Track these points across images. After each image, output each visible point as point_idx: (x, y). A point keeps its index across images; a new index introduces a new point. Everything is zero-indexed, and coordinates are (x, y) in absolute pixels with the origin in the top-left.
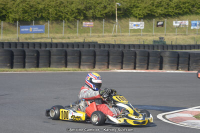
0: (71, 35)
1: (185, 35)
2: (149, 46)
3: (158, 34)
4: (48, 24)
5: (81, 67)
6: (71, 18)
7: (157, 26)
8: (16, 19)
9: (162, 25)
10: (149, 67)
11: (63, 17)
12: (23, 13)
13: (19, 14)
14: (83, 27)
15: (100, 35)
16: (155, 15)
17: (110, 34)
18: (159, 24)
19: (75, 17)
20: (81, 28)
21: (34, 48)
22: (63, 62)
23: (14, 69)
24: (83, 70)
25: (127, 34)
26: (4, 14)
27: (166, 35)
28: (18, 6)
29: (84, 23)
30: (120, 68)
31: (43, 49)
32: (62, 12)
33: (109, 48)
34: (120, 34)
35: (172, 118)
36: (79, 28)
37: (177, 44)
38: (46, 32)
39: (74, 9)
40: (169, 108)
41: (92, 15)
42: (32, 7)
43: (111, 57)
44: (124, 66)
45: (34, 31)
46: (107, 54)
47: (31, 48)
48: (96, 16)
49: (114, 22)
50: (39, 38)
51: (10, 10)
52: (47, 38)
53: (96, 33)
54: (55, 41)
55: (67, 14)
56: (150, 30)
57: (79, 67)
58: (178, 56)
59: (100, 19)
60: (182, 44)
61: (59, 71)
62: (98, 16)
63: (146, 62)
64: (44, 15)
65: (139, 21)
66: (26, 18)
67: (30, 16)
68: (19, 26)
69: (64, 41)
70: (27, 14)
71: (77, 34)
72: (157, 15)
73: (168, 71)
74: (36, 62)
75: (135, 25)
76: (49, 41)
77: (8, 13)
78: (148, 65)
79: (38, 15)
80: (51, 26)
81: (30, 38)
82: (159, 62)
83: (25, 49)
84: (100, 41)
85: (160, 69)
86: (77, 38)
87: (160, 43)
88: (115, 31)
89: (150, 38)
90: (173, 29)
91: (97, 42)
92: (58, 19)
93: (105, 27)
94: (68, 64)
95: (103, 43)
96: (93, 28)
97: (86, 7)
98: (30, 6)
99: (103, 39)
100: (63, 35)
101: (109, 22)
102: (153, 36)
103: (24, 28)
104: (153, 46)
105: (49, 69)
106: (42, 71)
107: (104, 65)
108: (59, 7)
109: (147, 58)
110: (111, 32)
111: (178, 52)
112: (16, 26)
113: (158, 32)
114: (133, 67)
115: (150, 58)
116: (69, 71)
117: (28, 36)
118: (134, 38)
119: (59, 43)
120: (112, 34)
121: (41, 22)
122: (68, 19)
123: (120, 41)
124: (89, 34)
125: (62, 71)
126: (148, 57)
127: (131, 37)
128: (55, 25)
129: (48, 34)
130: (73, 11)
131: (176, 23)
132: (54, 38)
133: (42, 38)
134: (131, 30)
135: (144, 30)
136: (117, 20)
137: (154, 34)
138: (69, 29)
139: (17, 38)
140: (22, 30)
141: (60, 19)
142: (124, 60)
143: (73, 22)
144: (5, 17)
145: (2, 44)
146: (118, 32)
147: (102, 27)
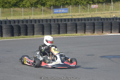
4: (70, 7)
8: (51, 5)
11: (80, 3)
13: (53, 2)
14: (92, 8)
15: (102, 12)
17: (108, 12)
19: (87, 2)
22: (75, 30)
25: (118, 11)
26: (44, 2)
29: (92, 6)
34: (115, 11)
36: (89, 8)
38: (69, 12)
43: (104, 26)
44: (112, 31)
45: (62, 11)
46: (101, 24)
48: (99, 1)
49: (111, 4)
50: (65, 16)
52: (70, 16)
53: (100, 11)
59: (102, 3)
61: (72, 36)
62: (101, 1)
64: (68, 2)
66: (58, 4)
67: (60, 3)
68: (53, 9)
69: (80, 17)
70: (58, 2)
71: (88, 13)
74: (58, 30)
77: (46, 1)
79: (64, 2)
80: (72, 8)
81: (60, 16)
84: (102, 16)
88: (111, 10)
91: (100, 17)
92: (77, 4)
93: (105, 7)
94: (78, 31)
95: (104, 17)
96: (98, 9)
99: (104, 15)
100: (79, 14)
101: (107, 4)
103: (56, 10)
105: (66, 34)
106: (61, 36)
107: (100, 31)
110: (109, 11)
112: (51, 9)
114: (118, 32)
116: (78, 35)
117: (58, 15)
120: (110, 12)
121: (66, 6)
122: (83, 4)
124: (95, 12)
125: (73, 36)
128: (75, 7)
129: (71, 13)
132: (74, 16)
138: (83, 9)
140: (55, 11)
141: (78, 4)
142: (112, 27)
143: (86, 5)
144: (44, 4)
145: (42, 20)
146: (113, 10)
147: (103, 8)
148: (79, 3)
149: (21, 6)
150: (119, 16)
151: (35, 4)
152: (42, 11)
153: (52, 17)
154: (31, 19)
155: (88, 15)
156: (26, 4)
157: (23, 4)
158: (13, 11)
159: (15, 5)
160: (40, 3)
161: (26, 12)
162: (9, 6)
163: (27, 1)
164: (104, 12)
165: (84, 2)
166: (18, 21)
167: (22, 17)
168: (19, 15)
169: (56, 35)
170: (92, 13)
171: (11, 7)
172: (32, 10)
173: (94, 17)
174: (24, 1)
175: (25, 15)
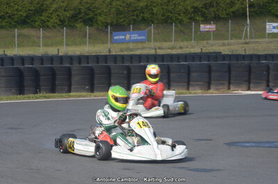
0: (182, 44)
4: (152, 29)
5: (191, 88)
6: (186, 20)
8: (107, 23)
11: (174, 19)
12: (117, 14)
13: (112, 15)
14: (201, 32)
15: (226, 42)
17: (239, 41)
19: (191, 18)
22: (164, 81)
23: (96, 94)
24: (193, 92)
25: (263, 40)
26: (90, 16)
28: (111, 4)
29: (202, 26)
30: (247, 88)
32: (171, 12)
34: (254, 40)
36: (196, 32)
38: (149, 40)
39: (189, 8)
41: (213, 15)
42: (129, 5)
43: (233, 73)
44: (252, 85)
45: (132, 38)
48: (219, 16)
49: (244, 24)
50: (138, 49)
51: (99, 11)
52: (150, 48)
53: (219, 40)
54: (160, 52)
55: (179, 15)
57: (188, 89)
59: (225, 20)
62: (222, 16)
64: (146, 16)
66: (122, 20)
67: (127, 18)
68: (111, 33)
69: (174, 52)
70: (123, 15)
71: (193, 42)
74: (126, 82)
75: (274, 28)
76: (153, 52)
77: (96, 15)
79: (137, 16)
80: (156, 31)
81: (127, 49)
84: (225, 50)
88: (246, 36)
91: (221, 53)
92: (166, 21)
93: (232, 30)
94: (172, 84)
95: (229, 53)
96: (215, 33)
97: (205, 5)
98: (127, 4)
99: (229, 47)
100: (172, 44)
101: (237, 23)
103: (119, 35)
107: (223, 84)
108: (167, 6)
110: (240, 38)
112: (107, 33)
114: (265, 87)
120: (242, 41)
121: (142, 26)
123: (254, 49)
124: (209, 42)
127: (270, 45)
128: (161, 29)
129: (152, 43)
130: (187, 10)
132: (159, 48)
134: (269, 34)
136: (248, 20)
140: (115, 38)
141: (170, 21)
142: (251, 77)
143: (187, 25)
144: (92, 21)
145: (87, 57)
146: (250, 38)
147: (228, 31)
148: (171, 18)
149: (37, 23)
150: (264, 50)
151: (69, 21)
152: (86, 37)
153: (110, 51)
154: (60, 54)
155: (193, 47)
156: (48, 21)
157: (42, 20)
158: (19, 36)
159: (24, 22)
160: (81, 18)
161: (49, 37)
162: (11, 23)
163: (52, 14)
164: (229, 41)
165: (184, 19)
166: (32, 59)
167: (39, 51)
168: (33, 46)
170: (202, 42)
171: (15, 27)
172: (63, 35)
173: (207, 53)
174: (44, 14)
175: (46, 45)
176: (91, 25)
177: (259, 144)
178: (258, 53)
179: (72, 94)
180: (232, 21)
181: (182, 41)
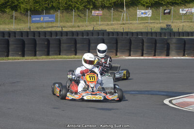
0: (81, 23)
1: (191, 22)
2: (156, 33)
3: (165, 21)
4: (59, 14)
6: (81, 7)
7: (165, 13)
8: (27, 9)
9: (169, 13)
10: (156, 54)
11: (73, 6)
12: (34, 3)
13: (31, 4)
15: (109, 23)
16: (162, 3)
17: (118, 22)
18: (166, 12)
19: (85, 6)
20: (91, 17)
21: (45, 37)
22: (73, 49)
23: (26, 57)
25: (134, 22)
26: (16, 4)
27: (172, 22)
29: (93, 11)
30: (128, 55)
31: (54, 37)
32: (72, 2)
33: (118, 35)
34: (128, 22)
35: (178, 103)
36: (88, 17)
37: (183, 31)
38: (57, 21)
40: (176, 93)
41: (100, 4)
43: (119, 45)
44: (131, 53)
45: (45, 20)
46: (115, 41)
47: (42, 37)
48: (104, 5)
49: (122, 11)
50: (49, 27)
52: (57, 27)
54: (65, 30)
55: (77, 3)
56: (157, 18)
58: (184, 42)
59: (109, 8)
60: (189, 31)
61: (69, 58)
62: (106, 5)
63: (153, 49)
64: (54, 4)
65: (147, 9)
66: (37, 8)
67: (41, 6)
68: (30, 16)
69: (74, 29)
70: (38, 4)
71: (87, 23)
72: (164, 3)
73: (175, 58)
74: (46, 50)
75: (142, 13)
76: (59, 29)
77: (20, 3)
78: (155, 52)
79: (48, 5)
80: (61, 15)
81: (41, 27)
82: (166, 49)
83: (37, 38)
84: (109, 29)
85: (167, 56)
86: (87, 26)
87: (167, 31)
88: (123, 19)
89: (157, 26)
90: (180, 17)
91: (106, 30)
92: (68, 8)
93: (113, 15)
94: (78, 51)
95: (112, 31)
96: (102, 17)
99: (111, 27)
100: (72, 24)
101: (117, 11)
102: (160, 23)
103: (36, 18)
104: (160, 33)
105: (59, 56)
106: (52, 59)
107: (112, 52)
109: (154, 45)
110: (119, 20)
111: (184, 39)
112: (27, 16)
113: (165, 19)
114: (140, 54)
115: (157, 45)
117: (39, 25)
118: (141, 26)
119: (69, 31)
120: (121, 22)
121: (52, 11)
122: (78, 9)
123: (129, 28)
124: (98, 23)
125: (71, 58)
126: (156, 43)
127: (139, 25)
128: (65, 14)
129: (59, 23)
131: (182, 10)
132: (64, 27)
133: (52, 27)
134: (139, 18)
135: (151, 18)
136: (125, 8)
137: (161, 21)
138: (79, 18)
139: (29, 27)
140: (34, 19)
141: (70, 8)
142: (132, 47)
143: (83, 11)
144: (17, 8)
145: (15, 33)
147: (111, 16)
148: (71, 6)
150: (135, 29)
160: (9, 5)
164: (112, 22)
165: (80, 6)
169: (44, 57)
173: (97, 30)
176: (16, 11)
177: (141, 92)
178: (132, 31)
179: (10, 57)
180: (114, 8)
181: (79, 22)
